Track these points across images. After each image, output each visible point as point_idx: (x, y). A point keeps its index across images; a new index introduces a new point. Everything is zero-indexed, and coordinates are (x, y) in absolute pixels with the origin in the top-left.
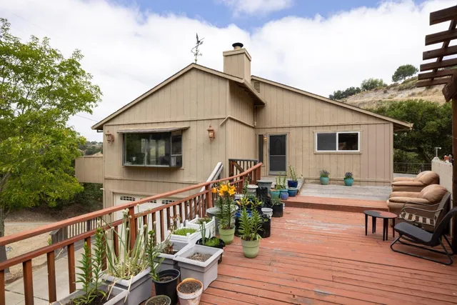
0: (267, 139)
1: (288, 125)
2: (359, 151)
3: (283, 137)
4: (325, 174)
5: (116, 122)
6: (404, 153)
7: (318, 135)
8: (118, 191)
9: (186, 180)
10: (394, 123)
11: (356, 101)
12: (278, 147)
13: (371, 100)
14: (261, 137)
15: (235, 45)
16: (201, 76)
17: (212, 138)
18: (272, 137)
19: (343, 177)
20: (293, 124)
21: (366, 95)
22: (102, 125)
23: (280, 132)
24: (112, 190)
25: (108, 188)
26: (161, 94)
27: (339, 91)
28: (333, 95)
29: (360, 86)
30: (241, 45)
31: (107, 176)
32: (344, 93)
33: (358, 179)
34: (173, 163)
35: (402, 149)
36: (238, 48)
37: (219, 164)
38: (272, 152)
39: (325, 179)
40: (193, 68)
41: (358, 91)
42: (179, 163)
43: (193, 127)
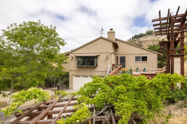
0: (119, 58)
1: (126, 54)
2: (147, 62)
3: (125, 57)
4: (138, 69)
5: (74, 53)
6: (163, 62)
7: (135, 57)
8: (74, 74)
9: (99, 70)
10: (158, 54)
11: (143, 40)
12: (123, 60)
13: (150, 39)
14: (117, 57)
15: (111, 29)
16: (103, 40)
17: (107, 58)
18: (121, 57)
19: (143, 69)
20: (127, 53)
21: (148, 37)
22: (69, 54)
23: (123, 56)
24: (72, 74)
25: (71, 73)
26: (90, 45)
27: (136, 35)
28: (134, 36)
29: (145, 33)
30: (112, 29)
31: (71, 70)
32: (138, 36)
33: (147, 70)
34: (95, 66)
35: (161, 60)
36: (112, 30)
37: (110, 65)
38: (121, 62)
39: (138, 70)
40: (101, 38)
41: (144, 35)
42: (97, 65)
43: (101, 55)
